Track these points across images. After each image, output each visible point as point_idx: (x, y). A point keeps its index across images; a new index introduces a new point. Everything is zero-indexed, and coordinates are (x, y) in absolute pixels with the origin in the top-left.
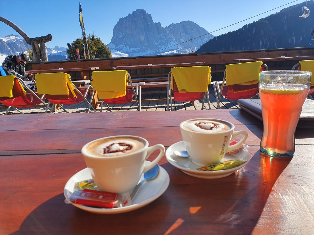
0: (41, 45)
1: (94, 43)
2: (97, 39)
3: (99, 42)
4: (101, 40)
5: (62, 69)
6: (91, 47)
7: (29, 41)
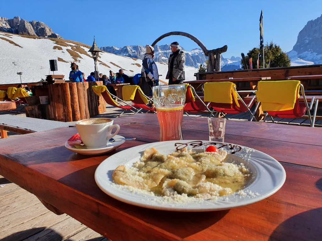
0: (217, 56)
1: (272, 51)
2: (276, 47)
3: (278, 50)
4: (280, 47)
5: (232, 78)
6: (268, 56)
7: (208, 53)
